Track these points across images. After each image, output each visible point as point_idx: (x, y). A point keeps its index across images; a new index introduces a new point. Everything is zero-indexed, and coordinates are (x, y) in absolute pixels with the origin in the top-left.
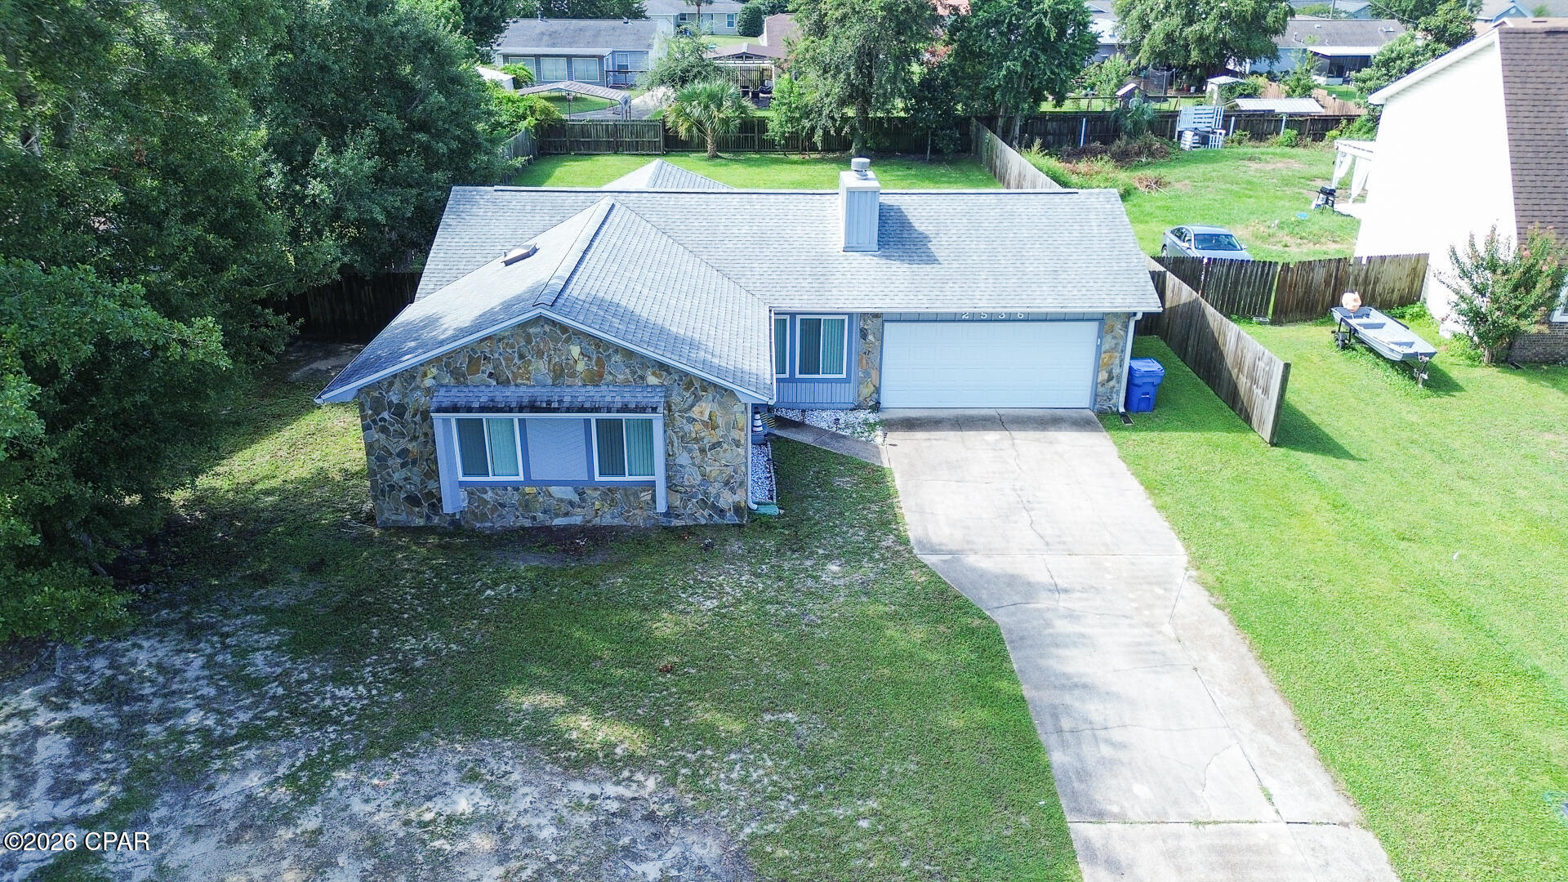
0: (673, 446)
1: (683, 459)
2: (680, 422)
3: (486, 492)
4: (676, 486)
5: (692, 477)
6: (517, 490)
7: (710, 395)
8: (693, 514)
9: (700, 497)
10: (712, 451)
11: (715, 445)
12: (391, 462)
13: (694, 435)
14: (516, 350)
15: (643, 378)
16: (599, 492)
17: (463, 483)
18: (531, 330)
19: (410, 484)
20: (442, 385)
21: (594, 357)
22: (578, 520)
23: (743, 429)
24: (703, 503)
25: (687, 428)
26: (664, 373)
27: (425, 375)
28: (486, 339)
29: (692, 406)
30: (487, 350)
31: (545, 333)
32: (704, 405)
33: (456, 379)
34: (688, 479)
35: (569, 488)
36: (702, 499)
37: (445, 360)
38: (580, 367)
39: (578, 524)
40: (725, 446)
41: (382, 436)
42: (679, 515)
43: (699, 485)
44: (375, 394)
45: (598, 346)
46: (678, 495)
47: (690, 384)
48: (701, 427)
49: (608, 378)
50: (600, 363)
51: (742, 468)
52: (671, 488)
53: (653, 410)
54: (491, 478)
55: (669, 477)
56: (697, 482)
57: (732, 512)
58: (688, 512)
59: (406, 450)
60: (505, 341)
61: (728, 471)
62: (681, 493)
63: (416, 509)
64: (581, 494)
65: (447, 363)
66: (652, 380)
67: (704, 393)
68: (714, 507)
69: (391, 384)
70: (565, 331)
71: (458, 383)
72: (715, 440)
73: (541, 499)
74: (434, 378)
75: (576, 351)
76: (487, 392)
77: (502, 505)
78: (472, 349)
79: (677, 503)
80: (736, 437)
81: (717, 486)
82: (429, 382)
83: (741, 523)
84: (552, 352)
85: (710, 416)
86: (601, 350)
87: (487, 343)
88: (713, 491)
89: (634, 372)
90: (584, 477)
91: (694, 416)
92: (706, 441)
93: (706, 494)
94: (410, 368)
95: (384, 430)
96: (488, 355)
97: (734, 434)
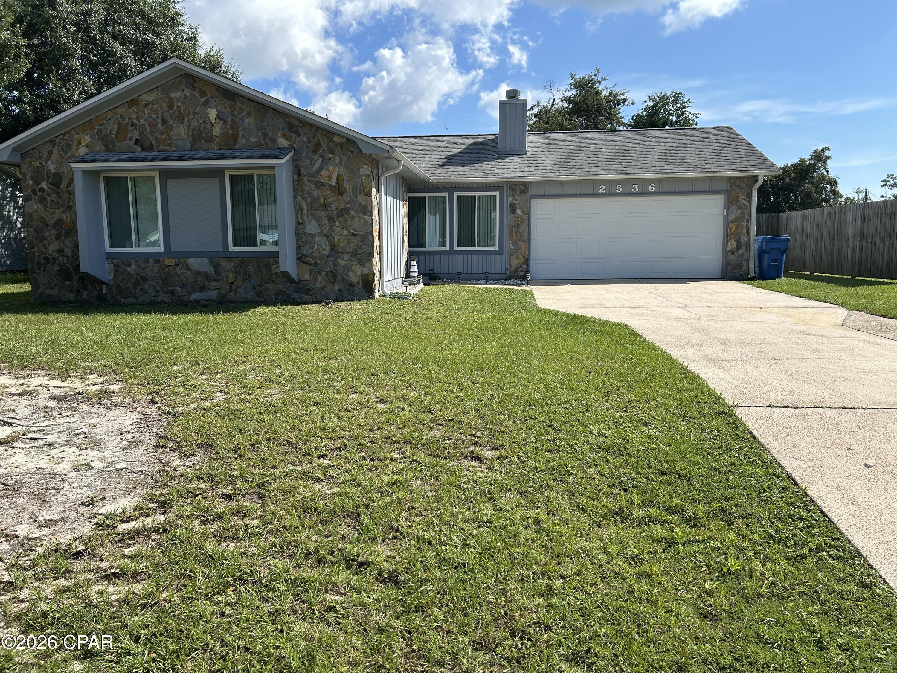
0: (302, 213)
1: (312, 227)
2: (308, 186)
3: (130, 265)
4: (306, 256)
5: (321, 246)
6: (157, 262)
7: (337, 158)
8: (323, 289)
9: (330, 269)
10: (341, 219)
11: (343, 212)
12: (46, 234)
13: (322, 201)
14: (159, 115)
15: (274, 141)
16: (232, 264)
17: (109, 255)
18: (173, 95)
19: (63, 256)
20: (93, 152)
21: (229, 120)
22: (213, 294)
23: (369, 195)
24: (333, 275)
25: (315, 194)
26: (294, 135)
27: (79, 143)
28: (132, 103)
29: (320, 169)
30: (134, 117)
31: (185, 97)
32: (331, 168)
33: (106, 146)
34: (318, 249)
35: (205, 260)
36: (332, 272)
37: (97, 127)
38: (217, 131)
39: (214, 298)
40: (353, 213)
41: (41, 207)
42: (310, 290)
43: (328, 257)
44: (37, 164)
45: (233, 108)
46: (308, 267)
47: (318, 146)
48: (329, 192)
49: (242, 142)
50: (234, 126)
51: (370, 237)
52: (301, 259)
53: (276, 157)
54: (134, 249)
55: (298, 247)
56: (326, 253)
57: (361, 286)
58: (318, 285)
59: (60, 222)
60: (150, 106)
61: (356, 241)
62: (311, 265)
63: (68, 283)
64: (216, 266)
65: (99, 132)
66: (283, 142)
67: (331, 156)
68: (343, 280)
69: (50, 153)
70: (203, 94)
71: (108, 150)
72: (342, 206)
73: (179, 272)
74: (87, 146)
75: (213, 114)
76: (130, 154)
77: (145, 279)
78: (121, 116)
79: (307, 277)
80: (363, 203)
81: (346, 257)
82: (83, 151)
83: (370, 298)
84: (191, 116)
85: (337, 180)
86: (235, 113)
87: (134, 109)
88: (342, 263)
89: (265, 135)
90: (219, 248)
91: (323, 181)
92: (333, 208)
93: (335, 265)
94: (64, 134)
95: (42, 200)
96: (135, 121)
97: (361, 199)
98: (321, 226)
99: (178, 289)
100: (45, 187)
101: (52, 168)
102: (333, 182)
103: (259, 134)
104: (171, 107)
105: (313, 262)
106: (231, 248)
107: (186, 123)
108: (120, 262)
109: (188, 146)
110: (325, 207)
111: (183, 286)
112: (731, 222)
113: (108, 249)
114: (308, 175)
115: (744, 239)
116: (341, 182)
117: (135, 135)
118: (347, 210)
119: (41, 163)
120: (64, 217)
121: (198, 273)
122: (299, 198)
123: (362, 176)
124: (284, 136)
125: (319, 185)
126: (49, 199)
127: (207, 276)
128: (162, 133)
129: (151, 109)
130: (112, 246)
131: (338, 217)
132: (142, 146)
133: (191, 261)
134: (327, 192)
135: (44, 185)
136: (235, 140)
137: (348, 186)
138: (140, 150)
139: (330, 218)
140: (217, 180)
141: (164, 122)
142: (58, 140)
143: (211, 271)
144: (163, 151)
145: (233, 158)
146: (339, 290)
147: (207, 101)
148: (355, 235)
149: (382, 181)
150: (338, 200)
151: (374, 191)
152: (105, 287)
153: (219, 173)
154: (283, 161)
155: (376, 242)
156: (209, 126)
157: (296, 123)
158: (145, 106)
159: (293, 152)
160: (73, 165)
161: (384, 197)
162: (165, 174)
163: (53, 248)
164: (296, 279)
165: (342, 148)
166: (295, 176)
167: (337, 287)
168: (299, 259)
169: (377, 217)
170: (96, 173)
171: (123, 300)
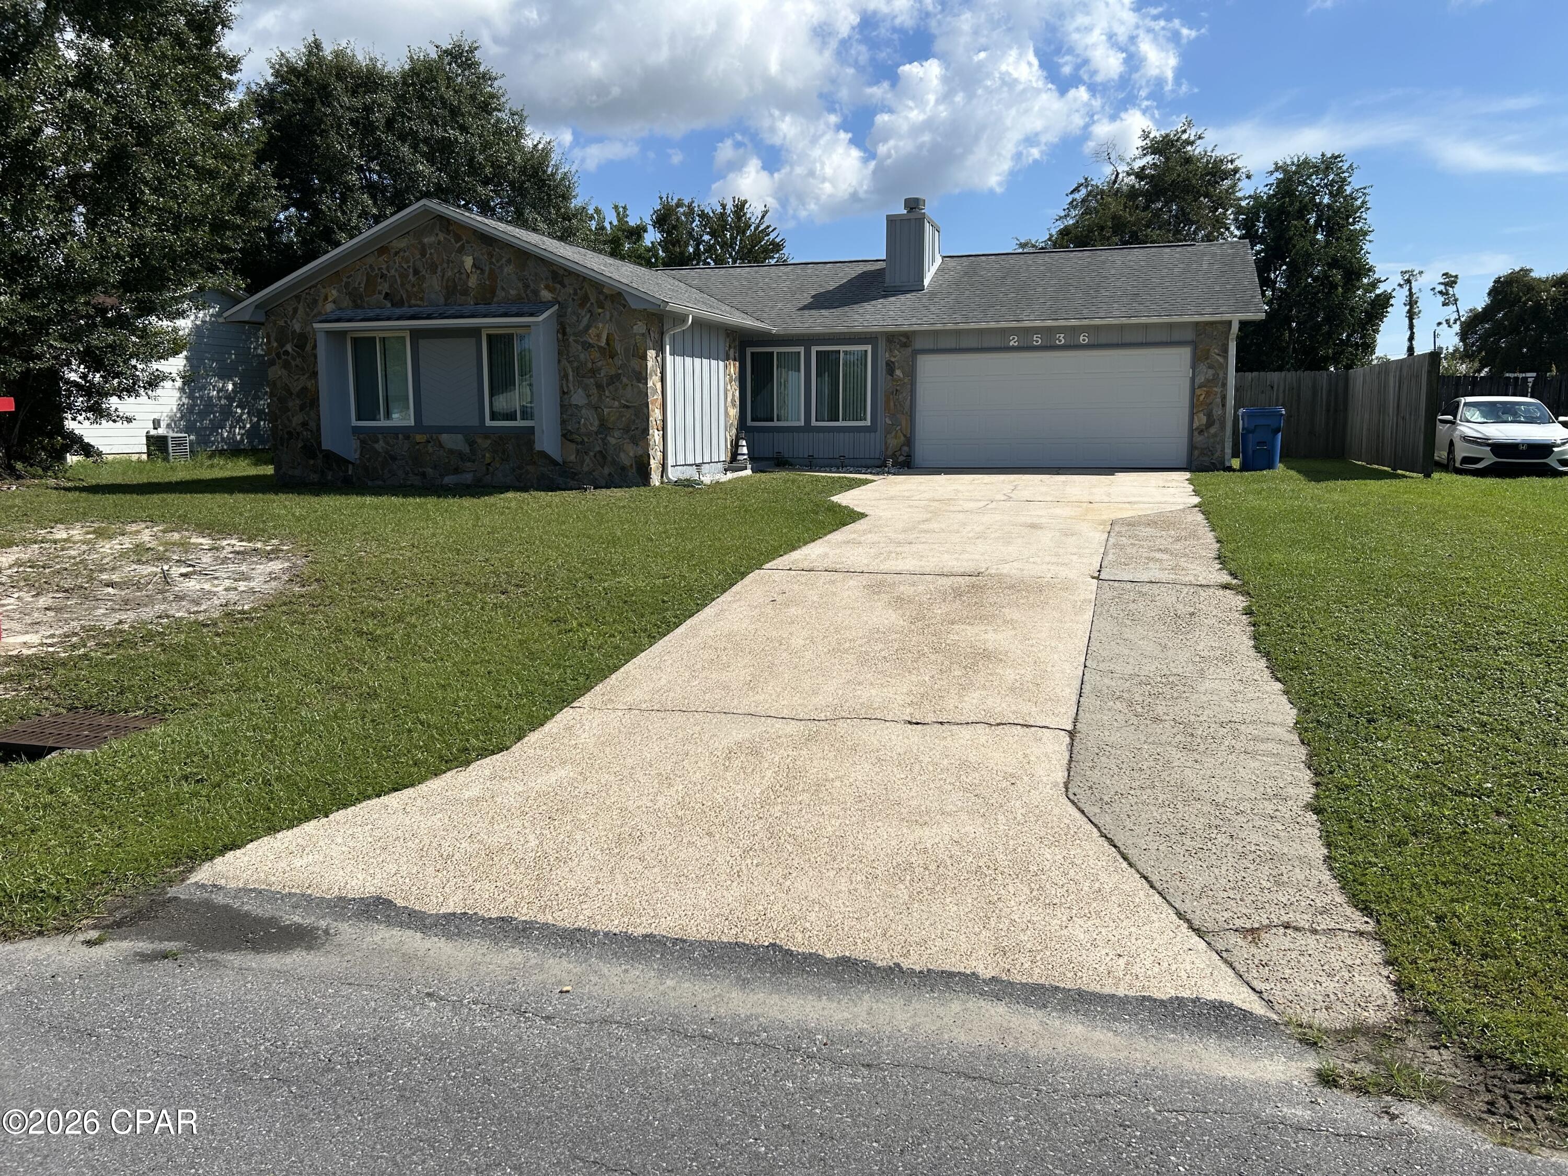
0: (567, 380)
1: (578, 398)
2: (576, 348)
3: (377, 441)
4: (572, 433)
5: (589, 420)
6: (407, 437)
7: (608, 313)
8: (590, 473)
9: (598, 449)
10: (610, 387)
11: (614, 379)
12: (290, 404)
13: (590, 365)
14: (411, 264)
15: (536, 293)
16: (489, 442)
17: (356, 430)
18: (426, 240)
19: (307, 430)
20: (340, 309)
21: (487, 269)
22: (468, 478)
23: (644, 358)
24: (602, 457)
25: (582, 356)
26: (558, 286)
27: (326, 298)
28: (383, 250)
29: (588, 327)
30: (384, 266)
31: (439, 243)
32: (601, 325)
33: (354, 301)
34: (585, 424)
35: (460, 436)
36: (600, 452)
37: (345, 279)
38: (473, 282)
39: (469, 482)
40: (625, 380)
41: (285, 372)
42: (576, 474)
43: (596, 433)
44: (282, 323)
45: (491, 255)
46: (573, 446)
47: (585, 299)
48: (598, 355)
49: (500, 294)
50: (493, 276)
51: (645, 409)
52: (567, 436)
53: (532, 315)
54: (382, 423)
55: (563, 422)
56: (594, 429)
57: (634, 470)
58: (585, 469)
59: (304, 389)
60: (401, 254)
61: (628, 414)
62: (577, 443)
63: (312, 462)
64: (471, 443)
65: (347, 284)
66: (546, 295)
67: (600, 310)
68: (614, 462)
69: (295, 310)
70: (458, 238)
71: (357, 306)
72: (613, 372)
73: (431, 450)
74: (334, 302)
75: (468, 262)
76: (378, 311)
77: (394, 458)
78: (371, 266)
79: (573, 458)
80: (637, 368)
81: (617, 434)
82: (329, 307)
83: (645, 485)
84: (445, 265)
85: (607, 340)
86: (494, 260)
87: (384, 257)
88: (613, 441)
89: (526, 286)
90: (475, 422)
91: (591, 341)
92: (602, 375)
93: (605, 444)
94: (310, 288)
95: (286, 365)
96: (385, 272)
97: (635, 363)
98: (589, 396)
99: (429, 471)
100: (290, 350)
101: (297, 327)
102: (603, 343)
103: (520, 285)
104: (423, 254)
105: (580, 440)
106: (488, 423)
107: (439, 273)
108: (366, 438)
109: (442, 300)
110: (594, 372)
111: (435, 467)
112: (1199, 387)
113: (355, 423)
114: (574, 334)
115: (1217, 412)
116: (611, 343)
117: (385, 287)
118: (618, 376)
119: (286, 322)
120: (309, 385)
121: (451, 452)
122: (564, 362)
123: (635, 334)
124: (547, 287)
125: (587, 346)
126: (293, 363)
127: (461, 455)
128: (413, 286)
129: (402, 258)
130: (359, 418)
131: (608, 385)
132: (392, 301)
133: (444, 437)
134: (596, 355)
135: (289, 347)
136: (493, 293)
137: (619, 347)
138: (389, 305)
139: (599, 387)
140: (474, 340)
141: (416, 272)
142: (304, 295)
143: (466, 450)
144: (415, 306)
145: (485, 316)
146: (610, 474)
147: (463, 247)
148: (628, 407)
149: (667, 340)
150: (608, 364)
151: (651, 354)
152: (350, 467)
153: (474, 332)
154: (541, 318)
155: (656, 414)
156: (464, 276)
157: (561, 272)
158: (396, 253)
159: (556, 307)
160: (316, 325)
161: (669, 358)
162: (416, 334)
163: (297, 420)
164: (560, 460)
165: (612, 302)
166: (560, 336)
167: (606, 471)
168: (564, 436)
169: (659, 385)
170: (343, 334)
171: (370, 483)
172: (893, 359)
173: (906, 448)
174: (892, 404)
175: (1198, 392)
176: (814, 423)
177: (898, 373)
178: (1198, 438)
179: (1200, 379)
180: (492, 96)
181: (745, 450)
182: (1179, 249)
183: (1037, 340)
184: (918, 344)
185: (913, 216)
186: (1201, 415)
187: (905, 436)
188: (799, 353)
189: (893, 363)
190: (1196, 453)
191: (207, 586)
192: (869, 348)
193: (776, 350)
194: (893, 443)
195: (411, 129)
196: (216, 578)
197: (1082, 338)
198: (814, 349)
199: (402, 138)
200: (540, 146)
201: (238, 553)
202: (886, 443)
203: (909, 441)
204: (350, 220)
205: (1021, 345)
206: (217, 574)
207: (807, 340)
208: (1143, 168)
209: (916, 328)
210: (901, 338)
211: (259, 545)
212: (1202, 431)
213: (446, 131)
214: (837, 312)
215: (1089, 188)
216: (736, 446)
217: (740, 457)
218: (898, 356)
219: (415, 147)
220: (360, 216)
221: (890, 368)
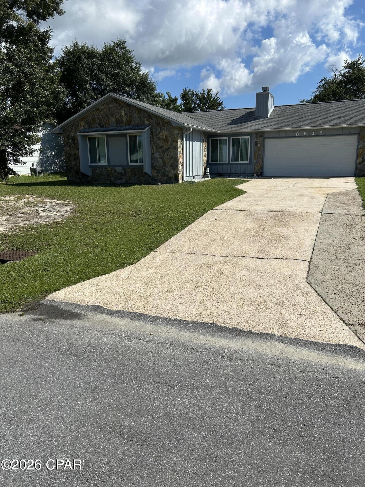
0: (153, 150)
1: (157, 155)
2: (156, 139)
3: (97, 170)
4: (155, 167)
5: (160, 162)
6: (105, 168)
7: (166, 128)
8: (160, 179)
9: (163, 172)
11: (168, 149)
12: (71, 158)
13: (160, 145)
14: (106, 114)
15: (144, 122)
16: (130, 170)
17: (90, 166)
18: (110, 106)
19: (76, 166)
20: (85, 128)
21: (129, 115)
22: (124, 181)
23: (177, 142)
24: (164, 174)
25: (158, 142)
26: (150, 120)
27: (81, 125)
28: (97, 110)
29: (160, 133)
30: (98, 115)
31: (114, 107)
32: (164, 132)
33: (89, 126)
34: (159, 164)
35: (121, 168)
37: (86, 119)
38: (124, 119)
39: (124, 182)
40: (171, 149)
41: (69, 149)
42: (156, 179)
43: (162, 167)
44: (68, 133)
45: (130, 110)
46: (155, 171)
47: (159, 123)
48: (163, 141)
49: (133, 123)
50: (130, 116)
51: (177, 159)
52: (153, 168)
53: (142, 129)
54: (98, 164)
55: (152, 163)
56: (161, 165)
57: (174, 178)
58: (159, 178)
59: (75, 154)
60: (103, 110)
61: (172, 160)
63: (78, 176)
64: (124, 170)
65: (87, 120)
66: (147, 122)
67: (163, 127)
68: (167, 176)
69: (72, 129)
70: (120, 105)
71: (90, 128)
72: (167, 147)
73: (112, 172)
74: (83, 126)
75: (123, 112)
76: (96, 129)
77: (102, 175)
78: (94, 115)
79: (155, 174)
80: (175, 146)
81: (168, 167)
82: (82, 128)
83: (177, 183)
84: (116, 114)
85: (166, 137)
86: (131, 112)
87: (98, 112)
88: (167, 169)
89: (141, 120)
90: (126, 164)
91: (160, 137)
92: (164, 148)
93: (165, 170)
94: (76, 122)
95: (70, 146)
96: (98, 116)
97: (174, 144)
98: (160, 155)
99: (112, 179)
101: (72, 134)
102: (164, 138)
103: (139, 119)
104: (109, 111)
105: (157, 169)
106: (130, 164)
107: (114, 116)
108: (94, 169)
109: (115, 125)
110: (161, 147)
111: (114, 178)
113: (90, 164)
114: (156, 135)
116: (167, 137)
117: (98, 121)
120: (76, 152)
121: (119, 173)
122: (152, 144)
123: (174, 135)
124: (147, 120)
125: (159, 139)
126: (72, 146)
127: (121, 174)
128: (107, 121)
129: (103, 112)
130: (91, 163)
131: (166, 151)
132: (100, 126)
133: (116, 168)
134: (162, 141)
135: (70, 141)
136: (131, 122)
137: (169, 139)
138: (99, 127)
139: (163, 152)
140: (125, 137)
141: (107, 116)
142: (74, 124)
143: (123, 172)
144: (108, 127)
145: (128, 130)
146: (166, 179)
147: (121, 108)
148: (172, 158)
149: (184, 136)
150: (166, 144)
151: (179, 141)
152: (89, 178)
153: (125, 135)
154: (145, 130)
155: (180, 160)
156: (122, 117)
157: (151, 115)
158: (101, 111)
159: (150, 126)
160: (78, 134)
161: (185, 142)
162: (108, 136)
163: (73, 163)
164: (151, 175)
165: (167, 124)
166: (151, 136)
169: (181, 151)
170: (85, 137)
171: (95, 183)
172: (257, 141)
173: (261, 170)
174: (256, 156)
175: (359, 150)
176: (231, 162)
177: (259, 145)
178: (359, 166)
179: (360, 146)
180: (130, 58)
181: (208, 171)
182: (355, 102)
183: (305, 134)
184: (266, 135)
185: (265, 93)
186: (360, 158)
187: (261, 166)
188: (226, 139)
189: (257, 142)
190: (358, 171)
191: (49, 214)
192: (249, 137)
193: (219, 138)
194: (257, 168)
195: (105, 70)
196: (51, 211)
197: (320, 133)
198: (231, 138)
199: (103, 72)
200: (145, 74)
201: (57, 204)
202: (254, 168)
203: (262, 168)
204: (87, 100)
205: (300, 135)
206: (52, 210)
207: (229, 135)
208: (345, 73)
209: (265, 130)
210: (260, 134)
211: (63, 202)
212: (360, 164)
213: (116, 70)
214: (239, 125)
215: (326, 81)
216: (205, 170)
217: (207, 174)
218: (259, 139)
219: (106, 76)
220: (90, 99)
221: (256, 144)
